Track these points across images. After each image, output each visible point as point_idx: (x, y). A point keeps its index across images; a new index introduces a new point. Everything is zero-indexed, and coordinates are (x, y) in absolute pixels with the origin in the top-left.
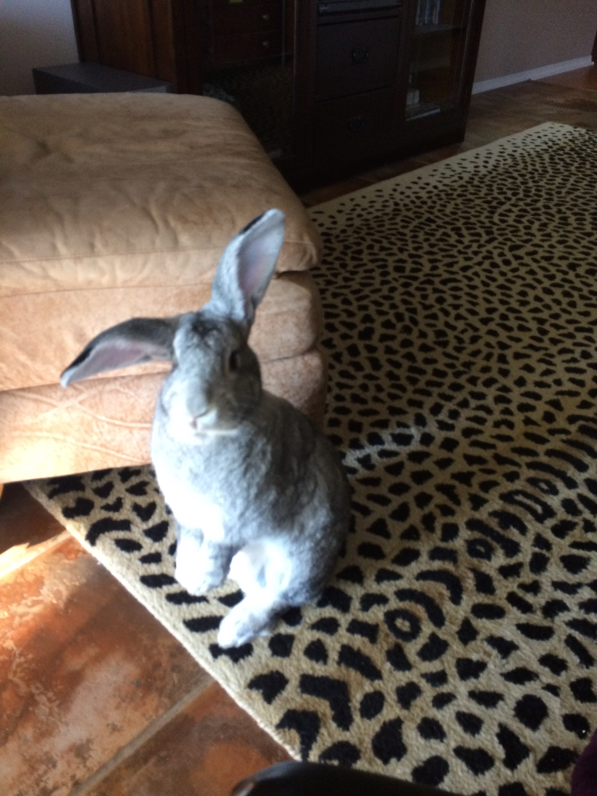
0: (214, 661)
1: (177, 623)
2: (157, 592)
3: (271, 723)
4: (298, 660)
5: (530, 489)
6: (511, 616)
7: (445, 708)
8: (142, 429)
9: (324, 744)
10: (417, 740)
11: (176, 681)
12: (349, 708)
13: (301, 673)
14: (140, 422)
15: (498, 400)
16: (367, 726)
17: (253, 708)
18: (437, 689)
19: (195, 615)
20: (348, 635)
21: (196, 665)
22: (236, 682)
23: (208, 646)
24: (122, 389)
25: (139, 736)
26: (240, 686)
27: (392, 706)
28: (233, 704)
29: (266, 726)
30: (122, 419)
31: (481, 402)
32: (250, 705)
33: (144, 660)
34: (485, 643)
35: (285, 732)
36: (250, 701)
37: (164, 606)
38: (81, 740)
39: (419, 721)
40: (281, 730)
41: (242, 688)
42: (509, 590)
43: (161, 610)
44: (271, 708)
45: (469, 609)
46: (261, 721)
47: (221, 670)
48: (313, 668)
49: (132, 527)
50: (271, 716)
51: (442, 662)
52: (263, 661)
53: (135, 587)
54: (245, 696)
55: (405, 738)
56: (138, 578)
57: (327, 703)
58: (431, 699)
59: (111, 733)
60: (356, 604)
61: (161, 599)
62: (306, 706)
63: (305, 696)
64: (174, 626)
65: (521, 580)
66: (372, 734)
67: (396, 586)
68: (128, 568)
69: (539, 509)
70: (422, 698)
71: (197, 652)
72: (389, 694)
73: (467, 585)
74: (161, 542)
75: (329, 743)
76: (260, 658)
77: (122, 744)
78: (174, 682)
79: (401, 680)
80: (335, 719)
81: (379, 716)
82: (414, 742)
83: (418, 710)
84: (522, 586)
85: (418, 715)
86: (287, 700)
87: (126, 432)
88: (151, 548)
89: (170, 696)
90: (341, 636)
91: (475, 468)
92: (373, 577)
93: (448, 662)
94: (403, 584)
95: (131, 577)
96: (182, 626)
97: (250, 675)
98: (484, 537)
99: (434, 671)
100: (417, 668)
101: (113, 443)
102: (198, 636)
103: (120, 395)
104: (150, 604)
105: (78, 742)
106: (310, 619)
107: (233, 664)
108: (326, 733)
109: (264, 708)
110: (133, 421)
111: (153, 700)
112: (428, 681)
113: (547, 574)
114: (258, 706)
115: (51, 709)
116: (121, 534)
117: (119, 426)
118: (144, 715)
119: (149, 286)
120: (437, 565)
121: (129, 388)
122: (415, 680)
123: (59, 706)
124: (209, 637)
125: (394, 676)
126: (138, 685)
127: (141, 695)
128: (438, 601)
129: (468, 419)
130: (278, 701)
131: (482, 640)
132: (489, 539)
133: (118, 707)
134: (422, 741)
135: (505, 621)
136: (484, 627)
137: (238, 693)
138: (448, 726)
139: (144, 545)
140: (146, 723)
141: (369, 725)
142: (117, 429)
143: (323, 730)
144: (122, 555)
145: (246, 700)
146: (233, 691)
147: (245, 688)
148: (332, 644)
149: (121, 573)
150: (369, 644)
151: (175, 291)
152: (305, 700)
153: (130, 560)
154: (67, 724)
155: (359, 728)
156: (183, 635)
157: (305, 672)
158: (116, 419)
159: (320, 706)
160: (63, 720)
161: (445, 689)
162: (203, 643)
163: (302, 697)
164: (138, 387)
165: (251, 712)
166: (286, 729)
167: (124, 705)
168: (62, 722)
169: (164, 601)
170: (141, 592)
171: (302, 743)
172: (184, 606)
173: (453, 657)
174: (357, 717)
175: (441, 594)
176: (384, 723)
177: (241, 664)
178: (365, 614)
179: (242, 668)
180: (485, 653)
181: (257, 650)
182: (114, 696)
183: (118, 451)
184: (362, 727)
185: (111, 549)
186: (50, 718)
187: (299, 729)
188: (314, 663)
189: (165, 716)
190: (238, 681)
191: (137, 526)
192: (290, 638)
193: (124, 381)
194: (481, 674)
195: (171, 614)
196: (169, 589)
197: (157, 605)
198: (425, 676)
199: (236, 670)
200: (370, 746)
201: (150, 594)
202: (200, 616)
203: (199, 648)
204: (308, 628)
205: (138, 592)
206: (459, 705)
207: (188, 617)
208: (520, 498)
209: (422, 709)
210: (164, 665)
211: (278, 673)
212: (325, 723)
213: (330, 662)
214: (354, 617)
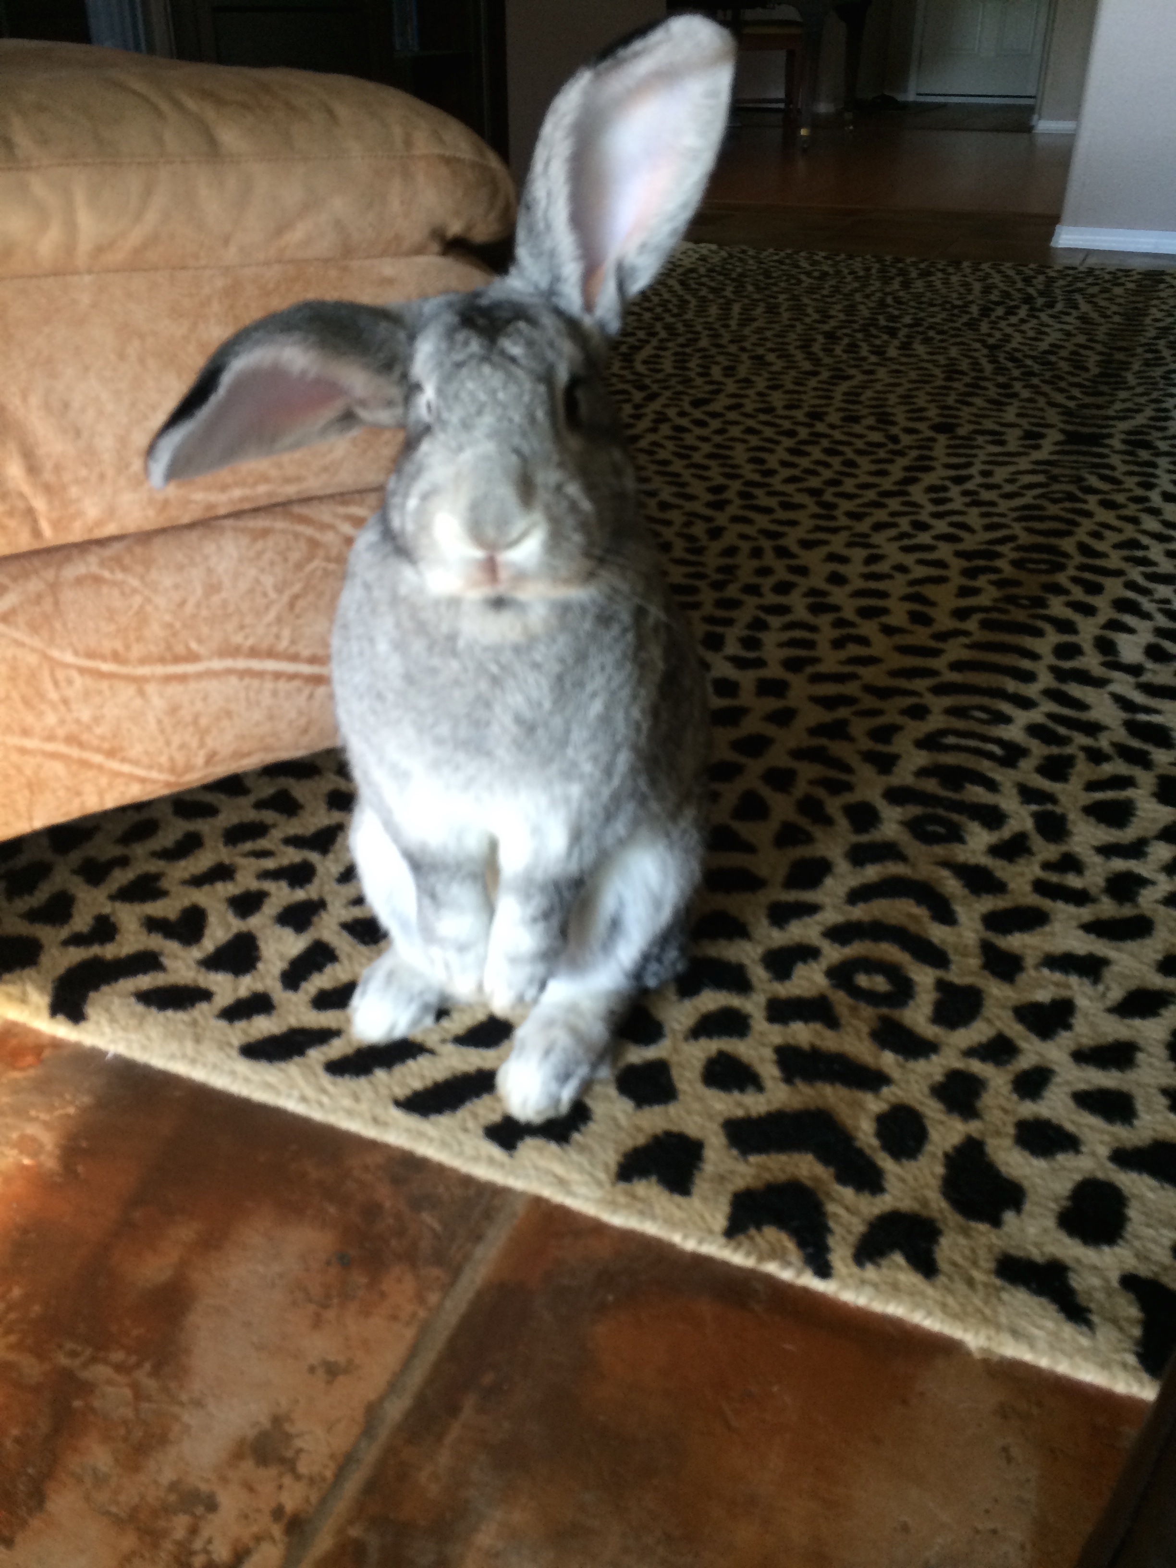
0: (511, 1156)
1: (379, 1111)
2: (297, 1065)
3: (711, 1232)
4: (700, 1099)
5: (960, 724)
6: (1060, 916)
7: (1047, 1094)
8: (168, 679)
9: (849, 1232)
10: (1031, 1165)
11: (437, 1226)
12: (860, 1152)
13: (721, 1120)
14: (162, 660)
15: (816, 609)
16: (917, 1172)
17: (654, 1218)
18: (1010, 1068)
19: (417, 1085)
20: (776, 1028)
21: (467, 1181)
22: (586, 1178)
23: (480, 1132)
24: (107, 574)
25: (407, 1364)
26: (600, 1184)
27: (942, 1123)
28: (598, 1228)
29: (701, 1241)
30: (116, 657)
31: (788, 618)
32: (642, 1213)
33: (332, 1210)
34: (1046, 972)
35: (751, 1238)
36: (640, 1206)
37: (330, 1088)
38: (257, 1423)
39: (1011, 1130)
40: (742, 1237)
41: (608, 1186)
42: (1030, 877)
43: (325, 1099)
44: (695, 1202)
45: (979, 926)
46: (685, 1237)
47: (536, 1168)
48: (740, 1104)
49: (165, 961)
50: (702, 1217)
51: (989, 1021)
52: (623, 1121)
53: (233, 1073)
54: (622, 1199)
55: (1004, 1169)
56: (234, 1053)
57: (810, 1157)
58: (1010, 1087)
59: (329, 1383)
60: (758, 974)
61: (315, 1074)
62: (767, 1176)
63: (752, 1159)
64: (376, 1121)
65: (1040, 858)
66: (935, 1183)
67: (818, 923)
68: (198, 1040)
69: (997, 750)
70: (991, 1092)
71: (461, 1154)
72: (921, 1103)
73: (950, 890)
74: (254, 972)
75: (859, 1228)
76: (615, 1119)
77: (372, 1396)
78: (433, 1230)
79: (930, 1075)
80: (842, 1178)
81: (929, 1148)
82: (1027, 1171)
83: (997, 1113)
84: (1047, 866)
85: (1004, 1124)
86: (721, 1179)
87: (128, 691)
88: (235, 990)
89: (439, 1258)
90: (762, 1034)
91: (843, 712)
92: (765, 922)
93: (999, 1018)
94: (831, 916)
95: (212, 1055)
96: (397, 1114)
97: (612, 1158)
98: (930, 810)
99: (984, 1039)
100: (948, 1045)
101: (99, 731)
102: (445, 1121)
103: (105, 590)
104: (289, 1096)
105: (251, 1433)
106: (680, 1023)
107: (562, 1148)
108: (841, 1211)
109: (679, 1207)
110: (144, 661)
111: (399, 1281)
112: (983, 1059)
113: (1076, 838)
114: (663, 1208)
115: (135, 1387)
116: (146, 981)
117: (111, 676)
118: (394, 1318)
119: (156, 268)
120: (872, 873)
121: (125, 569)
122: (958, 1064)
123: (156, 1372)
124: (475, 1116)
125: (914, 1071)
126: (344, 1261)
127: (363, 1280)
128: (913, 928)
129: (781, 645)
130: (701, 1185)
131: (1037, 967)
132: (941, 812)
133: (317, 1323)
134: (1040, 1164)
135: (1057, 926)
136: (1025, 946)
137: (600, 1202)
138: (1073, 1122)
139: (213, 988)
140: (409, 1333)
141: (920, 1169)
142: (104, 685)
143: (831, 1208)
144: (167, 1019)
145: (627, 1206)
146: (587, 1199)
147: (613, 1184)
148: (752, 1052)
149: (184, 1056)
150: (829, 1034)
151: (220, 283)
152: (758, 1166)
153: (194, 1023)
154: (198, 1403)
155: (903, 1180)
156: (408, 1130)
157: (727, 1114)
158: (103, 658)
159: (797, 1166)
160: (184, 1397)
161: (1025, 1062)
162: (466, 1130)
163: (746, 1161)
164: (148, 563)
165: (651, 1228)
166: (753, 1231)
167: (330, 1314)
168: (182, 1404)
169: (326, 1079)
170: (255, 1078)
171: (802, 1244)
172: (380, 1074)
173: (1003, 1007)
174: (886, 1163)
175: (910, 916)
176: (946, 1155)
177: (578, 1143)
178: (788, 984)
179: (583, 1149)
180: (1057, 984)
181: (598, 1107)
182: (294, 1303)
183: (111, 753)
184: (909, 1178)
185: (133, 1014)
186: (145, 1405)
187: (781, 1222)
188: (736, 1095)
189: (448, 1304)
190: (592, 1175)
191: (176, 957)
192: (660, 1069)
193: (108, 552)
194: (1073, 1021)
195: (357, 1098)
196: (324, 1054)
197: (310, 1092)
198: (970, 1052)
199: (575, 1156)
200: (944, 1204)
201: (281, 1075)
202: (429, 1083)
203: (460, 1144)
204: (686, 1039)
205: (247, 1080)
206: (1068, 1083)
207: (401, 1092)
208: (951, 740)
209: (1005, 1111)
210: (388, 1204)
211: (668, 1134)
212: (828, 1194)
213: (769, 1084)
214: (769, 995)
